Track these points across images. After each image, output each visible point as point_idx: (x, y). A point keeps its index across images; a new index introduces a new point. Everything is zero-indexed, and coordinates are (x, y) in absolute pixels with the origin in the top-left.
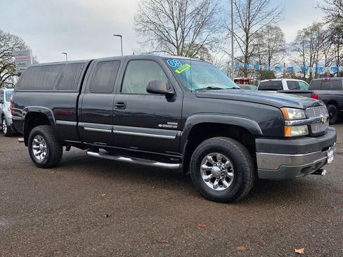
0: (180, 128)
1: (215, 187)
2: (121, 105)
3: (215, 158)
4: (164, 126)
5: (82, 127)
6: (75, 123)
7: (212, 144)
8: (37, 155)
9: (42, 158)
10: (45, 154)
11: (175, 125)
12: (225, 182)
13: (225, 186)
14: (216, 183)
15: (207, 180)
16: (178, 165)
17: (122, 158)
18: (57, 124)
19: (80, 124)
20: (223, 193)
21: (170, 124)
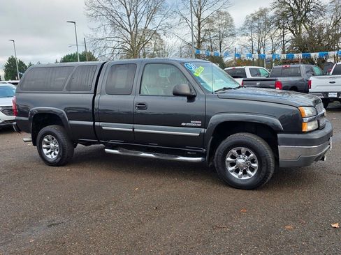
0: (203, 126)
1: (240, 177)
2: (142, 106)
3: (239, 152)
4: (188, 124)
5: (100, 127)
6: (91, 123)
7: (237, 139)
8: (48, 154)
9: (54, 157)
10: (57, 153)
11: (199, 123)
12: (249, 172)
13: (249, 176)
14: (241, 173)
15: (232, 171)
16: (200, 159)
17: (143, 154)
18: (71, 124)
19: (97, 123)
20: (248, 182)
21: (193, 123)
